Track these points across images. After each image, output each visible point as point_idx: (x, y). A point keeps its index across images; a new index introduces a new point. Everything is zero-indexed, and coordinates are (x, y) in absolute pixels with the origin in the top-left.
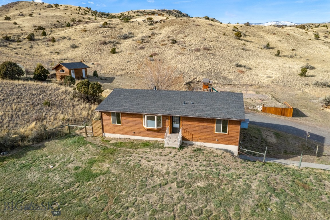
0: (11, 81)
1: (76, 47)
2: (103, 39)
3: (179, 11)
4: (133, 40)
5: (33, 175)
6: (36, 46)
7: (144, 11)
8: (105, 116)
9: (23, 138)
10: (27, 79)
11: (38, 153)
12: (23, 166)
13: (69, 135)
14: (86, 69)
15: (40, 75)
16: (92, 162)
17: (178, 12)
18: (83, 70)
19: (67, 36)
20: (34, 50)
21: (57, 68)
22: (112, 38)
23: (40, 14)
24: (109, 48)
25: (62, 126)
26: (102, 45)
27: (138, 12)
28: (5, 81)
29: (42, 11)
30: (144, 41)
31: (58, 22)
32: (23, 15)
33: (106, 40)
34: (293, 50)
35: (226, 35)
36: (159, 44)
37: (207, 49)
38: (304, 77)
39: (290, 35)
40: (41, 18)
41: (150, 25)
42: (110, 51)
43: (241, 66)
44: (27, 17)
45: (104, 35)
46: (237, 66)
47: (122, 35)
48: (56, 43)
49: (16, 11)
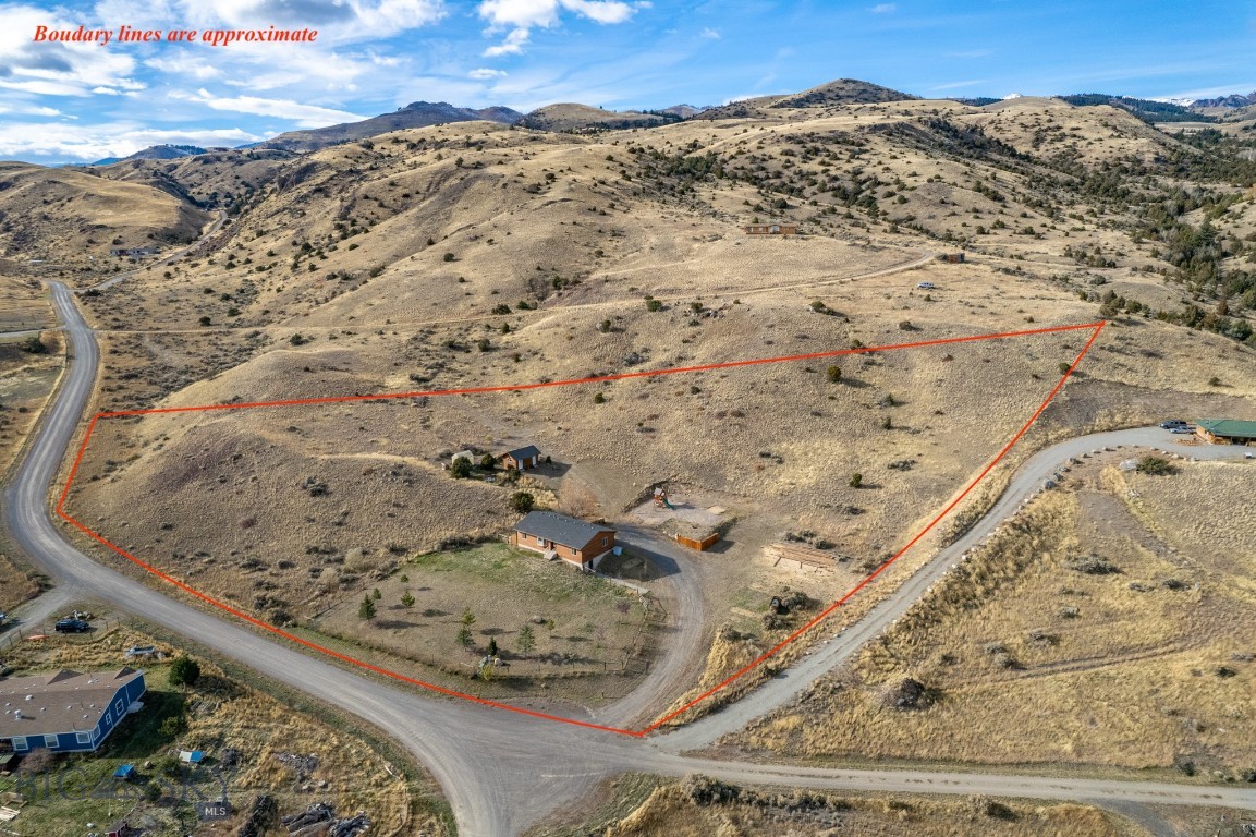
0: (463, 481)
1: (548, 382)
2: (593, 366)
4: (641, 371)
5: (475, 562)
6: (491, 370)
8: (519, 533)
9: (471, 539)
11: (479, 550)
12: (470, 557)
13: (497, 541)
14: (538, 452)
15: (487, 465)
16: (504, 560)
17: (933, 124)
18: (534, 458)
19: (541, 345)
20: (487, 382)
21: (504, 456)
22: (608, 363)
23: (508, 233)
24: (594, 388)
25: (494, 534)
26: (587, 382)
27: (790, 138)
29: (514, 218)
30: (654, 376)
31: (539, 269)
32: (477, 238)
33: (597, 368)
34: (938, 413)
35: (812, 372)
36: (673, 391)
37: (740, 414)
38: (853, 489)
39: (988, 361)
40: (509, 253)
41: (691, 325)
42: (593, 397)
43: (768, 455)
44: (483, 247)
45: (598, 353)
46: (763, 455)
47: (629, 355)
48: (518, 366)
49: (465, 213)
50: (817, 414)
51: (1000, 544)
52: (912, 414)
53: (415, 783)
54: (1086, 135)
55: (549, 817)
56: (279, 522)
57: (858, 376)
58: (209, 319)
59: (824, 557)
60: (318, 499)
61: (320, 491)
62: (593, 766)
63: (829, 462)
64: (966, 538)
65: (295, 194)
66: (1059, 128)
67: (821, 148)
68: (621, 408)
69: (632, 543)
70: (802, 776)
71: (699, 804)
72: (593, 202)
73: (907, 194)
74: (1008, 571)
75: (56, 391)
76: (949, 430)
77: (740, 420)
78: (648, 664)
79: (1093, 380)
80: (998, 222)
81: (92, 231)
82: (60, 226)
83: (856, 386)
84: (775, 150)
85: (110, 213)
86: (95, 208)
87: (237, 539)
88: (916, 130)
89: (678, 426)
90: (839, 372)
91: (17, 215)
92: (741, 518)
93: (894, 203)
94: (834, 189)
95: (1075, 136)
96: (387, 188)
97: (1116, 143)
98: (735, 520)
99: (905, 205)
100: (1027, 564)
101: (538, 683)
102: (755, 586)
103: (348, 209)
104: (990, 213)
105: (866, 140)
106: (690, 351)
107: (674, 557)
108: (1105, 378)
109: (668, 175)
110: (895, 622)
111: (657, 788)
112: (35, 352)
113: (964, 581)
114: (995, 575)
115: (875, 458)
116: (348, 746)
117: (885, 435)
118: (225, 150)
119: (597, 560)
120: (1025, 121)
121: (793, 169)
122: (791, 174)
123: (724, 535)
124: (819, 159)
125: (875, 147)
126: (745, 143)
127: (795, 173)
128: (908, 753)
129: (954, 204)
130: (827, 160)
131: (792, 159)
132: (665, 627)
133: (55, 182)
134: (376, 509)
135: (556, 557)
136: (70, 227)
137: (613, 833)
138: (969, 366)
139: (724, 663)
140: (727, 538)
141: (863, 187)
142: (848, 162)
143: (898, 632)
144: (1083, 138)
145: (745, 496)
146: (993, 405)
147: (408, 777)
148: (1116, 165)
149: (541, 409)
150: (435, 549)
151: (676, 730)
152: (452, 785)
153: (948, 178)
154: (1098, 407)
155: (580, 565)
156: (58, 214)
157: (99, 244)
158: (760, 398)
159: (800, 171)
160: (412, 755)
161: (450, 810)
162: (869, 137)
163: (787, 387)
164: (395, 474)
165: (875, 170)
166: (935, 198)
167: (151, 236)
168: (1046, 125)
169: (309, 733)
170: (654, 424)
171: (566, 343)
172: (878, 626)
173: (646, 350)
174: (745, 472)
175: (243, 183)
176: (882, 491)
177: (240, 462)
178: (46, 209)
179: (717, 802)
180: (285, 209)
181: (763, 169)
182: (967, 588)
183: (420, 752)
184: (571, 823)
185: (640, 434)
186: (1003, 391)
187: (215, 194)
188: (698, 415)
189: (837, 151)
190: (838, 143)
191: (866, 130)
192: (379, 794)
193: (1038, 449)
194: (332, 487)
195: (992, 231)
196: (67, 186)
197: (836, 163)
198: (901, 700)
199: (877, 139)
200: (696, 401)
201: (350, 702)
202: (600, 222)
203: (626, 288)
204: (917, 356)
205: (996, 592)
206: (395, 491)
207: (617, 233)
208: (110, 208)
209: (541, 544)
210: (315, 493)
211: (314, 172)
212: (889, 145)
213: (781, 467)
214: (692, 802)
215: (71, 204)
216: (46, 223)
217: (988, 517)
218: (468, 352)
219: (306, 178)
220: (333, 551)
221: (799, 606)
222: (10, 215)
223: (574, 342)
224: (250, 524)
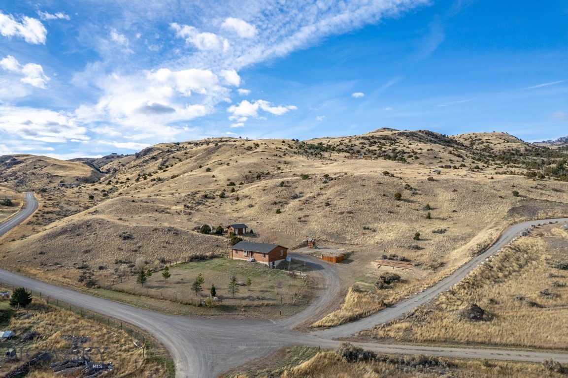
0: (205, 235)
1: (252, 206)
2: (275, 200)
3: (428, 131)
4: (300, 201)
5: (208, 265)
6: (224, 204)
7: (371, 137)
8: (233, 251)
9: (207, 256)
10: (212, 234)
11: (210, 261)
13: (221, 257)
14: (245, 228)
15: (219, 231)
16: (224, 263)
17: (426, 133)
18: (244, 229)
19: (249, 194)
20: (222, 208)
21: (229, 227)
22: (283, 198)
23: (237, 162)
24: (275, 208)
25: (220, 255)
26: (272, 205)
27: (363, 138)
28: (203, 235)
29: (239, 157)
30: (307, 202)
31: (250, 172)
32: (222, 164)
33: (277, 200)
34: (454, 211)
35: (386, 196)
36: (316, 206)
37: (350, 212)
38: (416, 241)
39: (475, 191)
40: (236, 167)
41: (323, 183)
42: (275, 211)
43: (368, 229)
44: (225, 166)
45: (278, 195)
46: (365, 228)
47: (293, 195)
48: (238, 202)
49: (217, 157)
50: (390, 212)
51: (506, 255)
52: (441, 213)
53: (152, 350)
54: (493, 142)
55: (242, 366)
56: (104, 251)
57: (410, 198)
58: (93, 197)
59: (405, 264)
60: (126, 241)
61: (128, 237)
62: (274, 343)
63: (401, 230)
64: (485, 253)
65: (143, 160)
66: (480, 139)
67: (377, 141)
68: (289, 214)
69: (296, 259)
70: (417, 350)
71: (348, 361)
72: (276, 153)
73: (418, 156)
74: (514, 267)
75: (10, 217)
76: (462, 217)
77: (351, 215)
78: (308, 301)
79: (531, 199)
80: (462, 165)
81: (51, 177)
82: (39, 177)
83: (409, 202)
84: (357, 143)
85: (62, 171)
86: (55, 170)
87: (79, 258)
88: (419, 135)
89: (319, 219)
90: (400, 196)
91: (22, 173)
92: (356, 252)
93: (413, 159)
94: (384, 156)
95: (488, 142)
96: (184, 154)
97: (507, 144)
98: (353, 252)
99: (418, 160)
100: (524, 266)
101: (239, 309)
102: (368, 275)
103: (165, 162)
104: (458, 161)
105: (397, 138)
106: (323, 192)
107: (320, 264)
108: (538, 198)
109: (310, 149)
110: (455, 285)
111: (318, 353)
112: (7, 205)
113: (490, 270)
114: (507, 269)
115: (426, 229)
116: (112, 333)
117: (428, 221)
118: (116, 154)
119: (277, 263)
120: (465, 137)
121: (365, 149)
122: (365, 151)
123: (348, 257)
124: (377, 145)
125: (401, 141)
126: (343, 141)
127: (367, 151)
128: (487, 341)
129: (441, 158)
130: (380, 145)
131: (364, 145)
132: (318, 288)
133: (41, 160)
134: (157, 245)
135: (254, 261)
136: (43, 177)
137: (288, 375)
138: (466, 193)
139: (356, 300)
140: (350, 259)
141: (398, 155)
142: (390, 146)
143: (459, 289)
144: (492, 143)
145: (357, 245)
146: (482, 208)
147: (147, 348)
148: (508, 152)
149: (249, 216)
150: (187, 261)
151: (329, 328)
152: (176, 351)
153: (437, 150)
154: (538, 209)
155: (267, 263)
156: (39, 172)
157: (54, 183)
158: (361, 206)
159: (369, 150)
160: (153, 337)
161: (173, 362)
162: (398, 137)
163: (375, 202)
164: (169, 230)
165: (402, 148)
166: (432, 156)
167: (77, 180)
168: (474, 139)
169: (89, 328)
170: (307, 219)
171: (262, 192)
172: (446, 287)
173: (301, 193)
174: (357, 236)
175: (122, 165)
176: (432, 241)
177: (89, 228)
178: (34, 171)
179: (361, 360)
180: (137, 165)
181: (352, 150)
182: (493, 273)
183: (159, 336)
184: (258, 369)
185: (299, 223)
186: (486, 202)
187: (109, 169)
188: (329, 214)
189: (385, 142)
190: (384, 139)
191: (397, 135)
192: (124, 355)
193: (512, 224)
194: (135, 236)
195: (460, 168)
196: (46, 162)
197: (385, 146)
198: (472, 315)
199: (402, 138)
200: (327, 209)
201: (121, 315)
202: (279, 159)
203: (291, 174)
204: (439, 191)
205: (511, 276)
206: (169, 237)
207: (285, 163)
208: (62, 170)
209: (246, 254)
210: (125, 238)
211: (152, 151)
212: (407, 140)
213: (375, 233)
214: (344, 360)
215: (46, 168)
216: (33, 176)
217: (494, 246)
218: (214, 199)
219: (148, 153)
220: (131, 262)
221: (396, 280)
222: (19, 173)
223: (266, 192)
224: (86, 252)
